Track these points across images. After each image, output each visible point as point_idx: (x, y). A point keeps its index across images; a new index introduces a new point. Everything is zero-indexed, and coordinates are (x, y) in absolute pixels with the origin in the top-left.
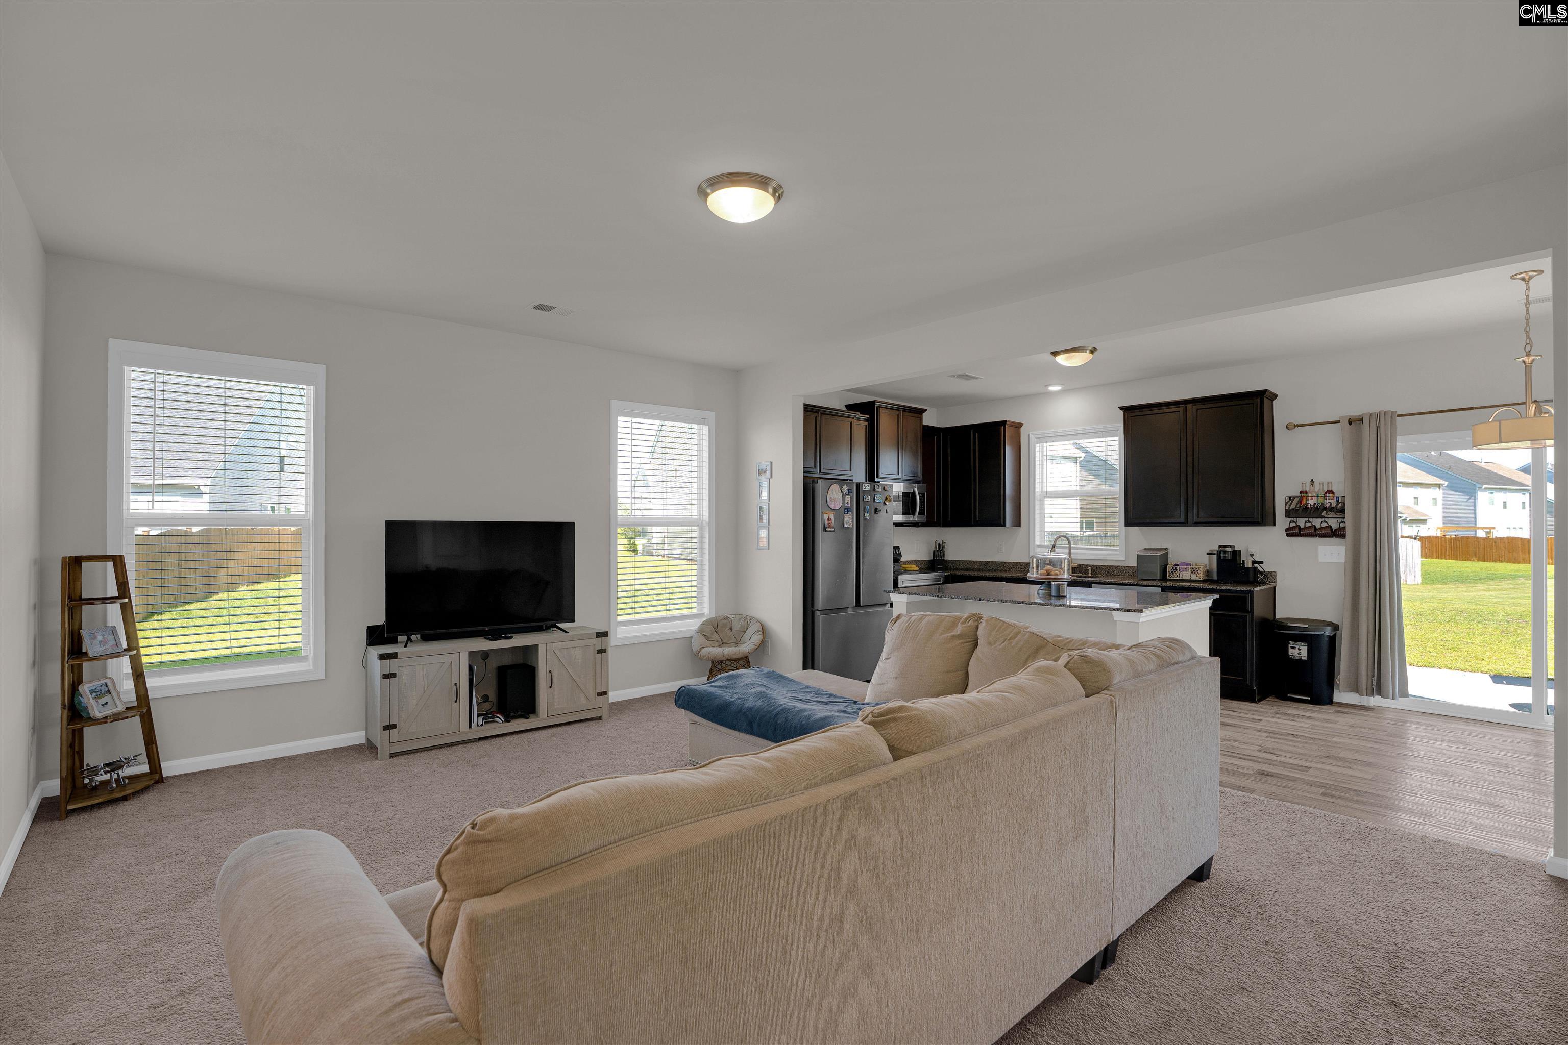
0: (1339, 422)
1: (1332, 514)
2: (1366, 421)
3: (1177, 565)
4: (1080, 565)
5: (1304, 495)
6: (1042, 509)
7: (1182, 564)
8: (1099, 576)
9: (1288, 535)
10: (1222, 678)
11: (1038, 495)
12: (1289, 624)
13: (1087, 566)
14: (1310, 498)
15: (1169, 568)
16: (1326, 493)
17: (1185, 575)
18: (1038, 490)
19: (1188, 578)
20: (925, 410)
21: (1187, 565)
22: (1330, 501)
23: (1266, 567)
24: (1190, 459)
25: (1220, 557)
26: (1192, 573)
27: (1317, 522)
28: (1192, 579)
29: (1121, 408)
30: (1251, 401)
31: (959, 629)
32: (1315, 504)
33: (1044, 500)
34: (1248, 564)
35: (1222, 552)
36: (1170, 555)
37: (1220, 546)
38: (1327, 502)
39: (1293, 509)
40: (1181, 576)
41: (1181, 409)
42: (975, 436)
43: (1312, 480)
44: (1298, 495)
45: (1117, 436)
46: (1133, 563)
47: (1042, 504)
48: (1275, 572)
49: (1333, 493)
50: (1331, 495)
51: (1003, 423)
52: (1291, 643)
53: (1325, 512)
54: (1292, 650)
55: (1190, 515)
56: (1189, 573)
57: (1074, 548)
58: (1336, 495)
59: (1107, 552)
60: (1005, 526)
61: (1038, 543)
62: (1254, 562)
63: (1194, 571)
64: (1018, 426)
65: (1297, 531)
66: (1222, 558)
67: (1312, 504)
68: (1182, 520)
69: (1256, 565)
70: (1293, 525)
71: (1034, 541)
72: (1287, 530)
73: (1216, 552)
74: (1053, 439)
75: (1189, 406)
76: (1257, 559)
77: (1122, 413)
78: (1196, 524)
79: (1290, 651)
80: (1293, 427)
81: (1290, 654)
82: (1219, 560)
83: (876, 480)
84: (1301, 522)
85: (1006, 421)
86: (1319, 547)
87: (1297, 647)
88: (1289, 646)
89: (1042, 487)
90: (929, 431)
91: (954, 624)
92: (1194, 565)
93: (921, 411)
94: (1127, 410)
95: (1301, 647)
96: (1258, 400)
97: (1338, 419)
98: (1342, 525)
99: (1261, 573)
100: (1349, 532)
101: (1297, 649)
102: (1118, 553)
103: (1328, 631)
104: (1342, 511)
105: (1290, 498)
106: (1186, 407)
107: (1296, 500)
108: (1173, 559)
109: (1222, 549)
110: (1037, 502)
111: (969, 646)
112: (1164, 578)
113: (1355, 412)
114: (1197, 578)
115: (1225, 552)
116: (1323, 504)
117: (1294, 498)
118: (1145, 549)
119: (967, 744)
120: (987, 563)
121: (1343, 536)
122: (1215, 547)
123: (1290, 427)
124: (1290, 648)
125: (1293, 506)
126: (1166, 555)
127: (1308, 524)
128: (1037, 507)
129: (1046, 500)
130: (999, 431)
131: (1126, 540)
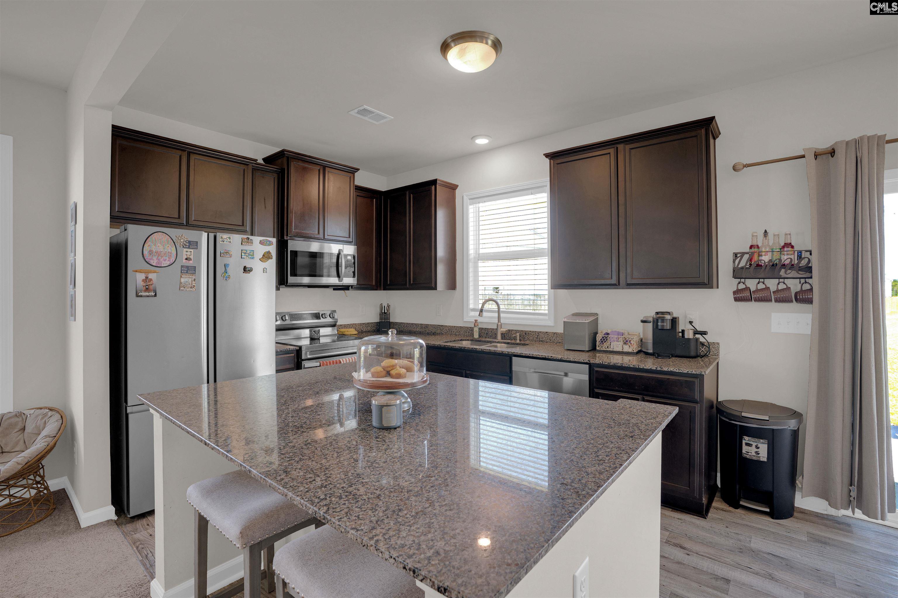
0: (803, 157)
1: (793, 274)
2: (840, 154)
3: (608, 334)
4: (509, 330)
5: (756, 250)
6: (476, 272)
7: (614, 332)
8: (527, 342)
9: (736, 299)
10: (662, 483)
11: (471, 257)
12: (744, 414)
13: (517, 331)
14: (763, 253)
15: (599, 338)
16: (783, 247)
17: (617, 346)
18: (472, 251)
19: (620, 349)
20: (358, 170)
21: (619, 333)
22: (790, 256)
23: (710, 338)
25: (657, 325)
26: (625, 343)
27: (772, 284)
28: (625, 350)
29: (547, 155)
30: (693, 134)
32: (770, 260)
33: (477, 263)
34: (689, 335)
35: (660, 321)
36: (600, 321)
37: (657, 313)
38: (786, 258)
39: (742, 268)
40: (612, 347)
41: (612, 151)
42: (409, 196)
43: (766, 231)
44: (748, 250)
45: (545, 193)
46: (560, 330)
47: (476, 268)
48: (718, 344)
49: (793, 247)
50: (790, 249)
51: (434, 182)
52: (746, 438)
53: (783, 270)
54: (747, 447)
55: (622, 275)
56: (621, 343)
57: (504, 312)
58: (796, 248)
59: (536, 317)
60: (435, 288)
61: (471, 306)
62: (696, 332)
63: (626, 341)
64: (453, 188)
65: (747, 294)
66: (660, 328)
67: (767, 261)
68: (614, 281)
69: (697, 336)
70: (742, 286)
71: (468, 305)
72: (734, 293)
73: (651, 319)
74: (485, 199)
75: (621, 147)
76: (699, 329)
77: (547, 161)
78: (630, 286)
79: (745, 449)
80: (742, 167)
81: (744, 451)
82: (656, 329)
84: (752, 284)
85: (437, 181)
86: (772, 313)
87: (754, 444)
88: (744, 442)
89: (477, 249)
92: (626, 334)
93: (354, 170)
94: (552, 156)
95: (760, 445)
96: (703, 131)
97: (802, 153)
98: (806, 287)
99: (702, 344)
100: (816, 296)
101: (754, 446)
102: (546, 317)
103: (792, 424)
104: (809, 269)
105: (736, 255)
106: (617, 148)
107: (746, 257)
108: (603, 329)
109: (660, 316)
110: (471, 265)
112: (593, 348)
113: (824, 145)
114: (630, 350)
115: (663, 320)
116: (780, 260)
117: (743, 254)
118: (573, 314)
120: (427, 326)
121: (810, 301)
122: (651, 314)
123: (738, 167)
124: (744, 444)
125: (743, 264)
126: (595, 322)
127: (761, 286)
128: (471, 270)
129: (481, 264)
130: (430, 190)
131: (554, 304)
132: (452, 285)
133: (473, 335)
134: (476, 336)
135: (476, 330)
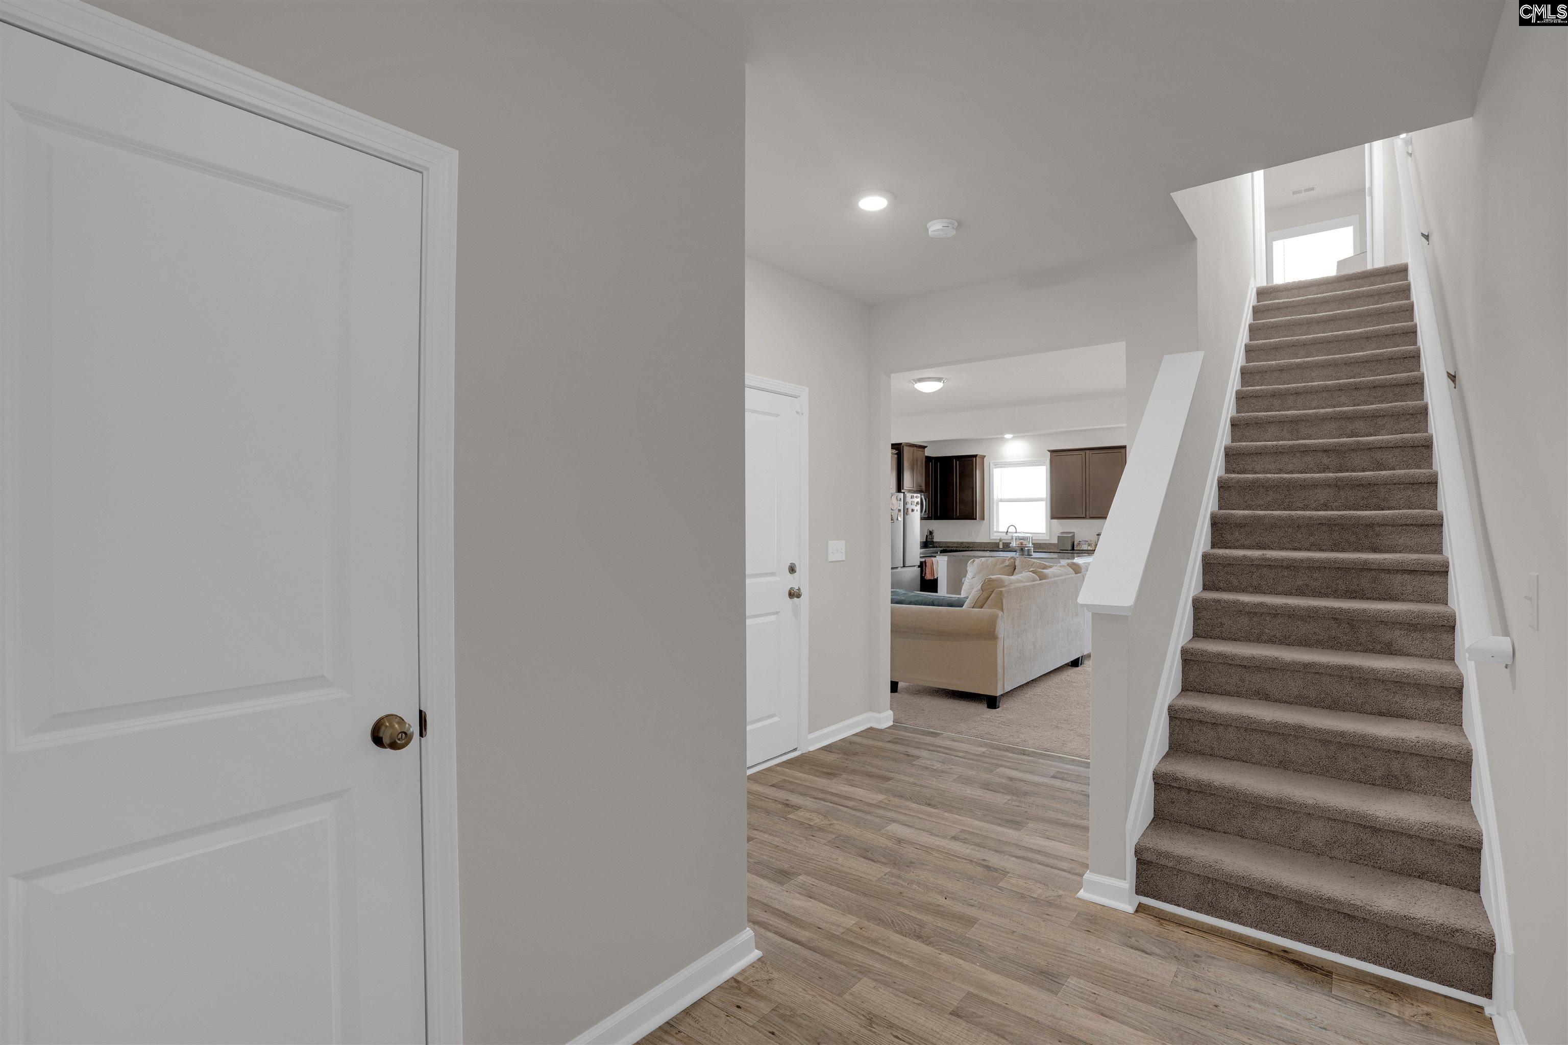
3: (1080, 541)
6: (998, 509)
7: (1083, 541)
8: (1036, 548)
11: (995, 500)
15: (1075, 544)
17: (1085, 547)
18: (996, 497)
19: (1086, 549)
20: (926, 447)
21: (1086, 541)
24: (1087, 482)
28: (1089, 549)
29: (1049, 451)
30: (1117, 450)
31: (1007, 563)
33: (998, 504)
36: (1076, 536)
40: (1082, 548)
41: (1082, 453)
42: (956, 463)
45: (1046, 467)
46: (1056, 542)
51: (975, 456)
55: (1087, 513)
56: (1087, 546)
57: (1019, 533)
60: (975, 519)
61: (997, 530)
63: (1089, 545)
64: (983, 457)
68: (1083, 516)
71: (993, 529)
74: (1006, 467)
75: (1087, 451)
77: (1049, 453)
78: (1091, 518)
83: (902, 491)
85: (977, 455)
90: (929, 459)
91: (1004, 561)
92: (1090, 541)
93: (924, 447)
94: (1052, 452)
96: (1124, 450)
108: (1077, 538)
110: (995, 505)
111: (1013, 569)
112: (1073, 549)
114: (1091, 549)
118: (1062, 533)
119: (1053, 579)
126: (1074, 536)
129: (1000, 503)
130: (972, 461)
131: (1049, 528)
132: (983, 518)
133: (998, 547)
134: (1001, 546)
135: (1001, 543)
